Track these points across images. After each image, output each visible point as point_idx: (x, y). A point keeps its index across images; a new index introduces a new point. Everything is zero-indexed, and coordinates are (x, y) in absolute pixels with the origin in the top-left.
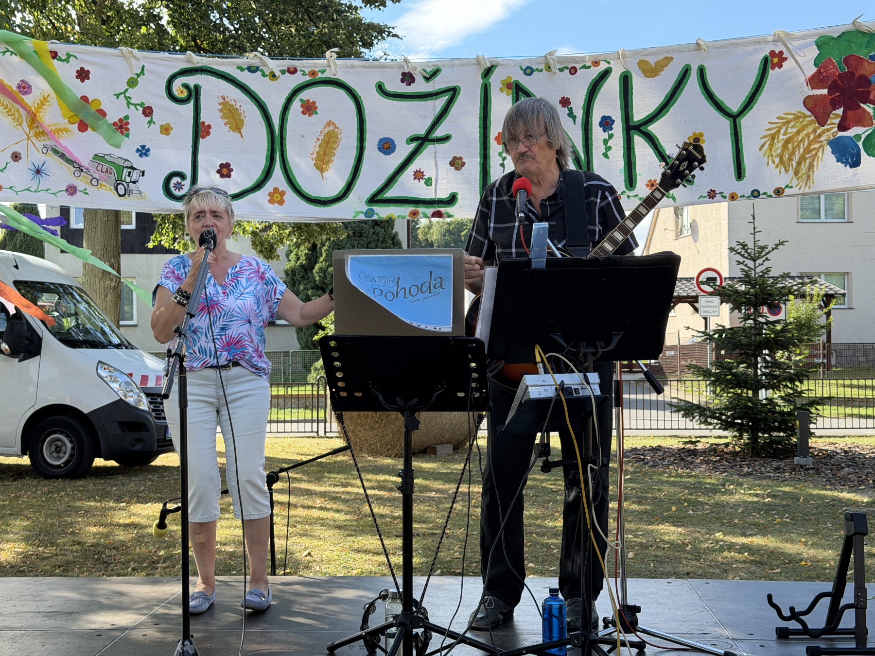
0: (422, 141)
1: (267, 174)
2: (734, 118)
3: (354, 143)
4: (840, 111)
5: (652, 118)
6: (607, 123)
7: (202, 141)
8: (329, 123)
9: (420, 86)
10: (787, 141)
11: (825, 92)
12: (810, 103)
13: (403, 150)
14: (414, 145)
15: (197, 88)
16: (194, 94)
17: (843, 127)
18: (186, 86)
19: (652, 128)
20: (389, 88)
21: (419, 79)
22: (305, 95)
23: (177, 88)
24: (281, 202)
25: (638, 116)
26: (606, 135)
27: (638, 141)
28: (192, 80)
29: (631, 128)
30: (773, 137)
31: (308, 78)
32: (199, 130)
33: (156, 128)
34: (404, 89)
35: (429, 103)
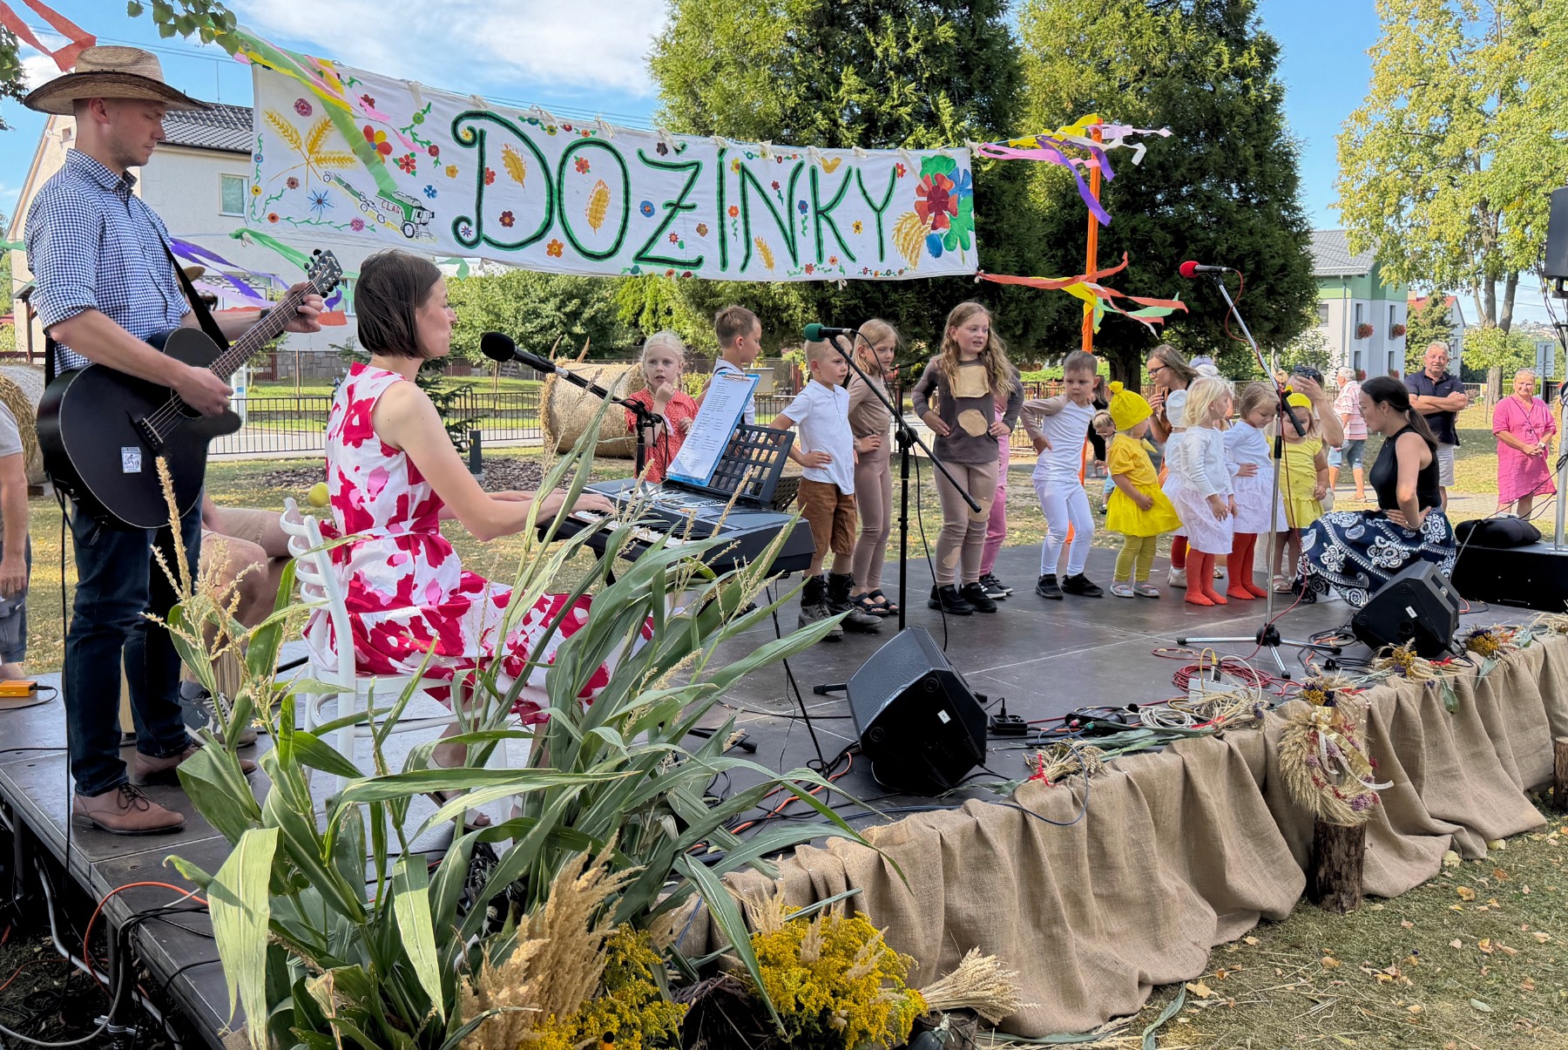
0: (676, 207)
1: (548, 226)
2: (878, 211)
3: (622, 205)
4: (933, 215)
5: (831, 207)
6: (803, 207)
7: (485, 187)
8: (600, 182)
9: (671, 158)
10: (907, 234)
11: (925, 199)
12: (918, 206)
13: (661, 213)
14: (669, 210)
15: (482, 133)
16: (479, 138)
17: (934, 227)
18: (472, 130)
19: (831, 214)
20: (648, 156)
21: (671, 151)
22: (581, 153)
23: (462, 129)
24: (559, 254)
25: (823, 204)
26: (803, 216)
27: (823, 223)
28: (478, 124)
29: (819, 213)
30: (899, 231)
31: (581, 137)
32: (484, 177)
33: (442, 168)
34: (658, 158)
35: (679, 173)
